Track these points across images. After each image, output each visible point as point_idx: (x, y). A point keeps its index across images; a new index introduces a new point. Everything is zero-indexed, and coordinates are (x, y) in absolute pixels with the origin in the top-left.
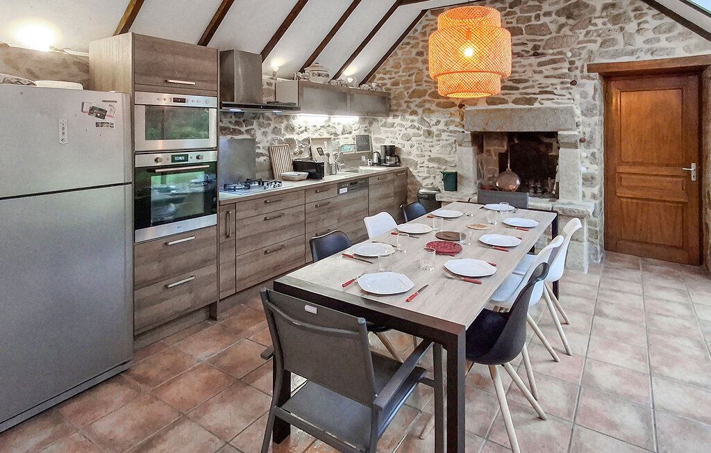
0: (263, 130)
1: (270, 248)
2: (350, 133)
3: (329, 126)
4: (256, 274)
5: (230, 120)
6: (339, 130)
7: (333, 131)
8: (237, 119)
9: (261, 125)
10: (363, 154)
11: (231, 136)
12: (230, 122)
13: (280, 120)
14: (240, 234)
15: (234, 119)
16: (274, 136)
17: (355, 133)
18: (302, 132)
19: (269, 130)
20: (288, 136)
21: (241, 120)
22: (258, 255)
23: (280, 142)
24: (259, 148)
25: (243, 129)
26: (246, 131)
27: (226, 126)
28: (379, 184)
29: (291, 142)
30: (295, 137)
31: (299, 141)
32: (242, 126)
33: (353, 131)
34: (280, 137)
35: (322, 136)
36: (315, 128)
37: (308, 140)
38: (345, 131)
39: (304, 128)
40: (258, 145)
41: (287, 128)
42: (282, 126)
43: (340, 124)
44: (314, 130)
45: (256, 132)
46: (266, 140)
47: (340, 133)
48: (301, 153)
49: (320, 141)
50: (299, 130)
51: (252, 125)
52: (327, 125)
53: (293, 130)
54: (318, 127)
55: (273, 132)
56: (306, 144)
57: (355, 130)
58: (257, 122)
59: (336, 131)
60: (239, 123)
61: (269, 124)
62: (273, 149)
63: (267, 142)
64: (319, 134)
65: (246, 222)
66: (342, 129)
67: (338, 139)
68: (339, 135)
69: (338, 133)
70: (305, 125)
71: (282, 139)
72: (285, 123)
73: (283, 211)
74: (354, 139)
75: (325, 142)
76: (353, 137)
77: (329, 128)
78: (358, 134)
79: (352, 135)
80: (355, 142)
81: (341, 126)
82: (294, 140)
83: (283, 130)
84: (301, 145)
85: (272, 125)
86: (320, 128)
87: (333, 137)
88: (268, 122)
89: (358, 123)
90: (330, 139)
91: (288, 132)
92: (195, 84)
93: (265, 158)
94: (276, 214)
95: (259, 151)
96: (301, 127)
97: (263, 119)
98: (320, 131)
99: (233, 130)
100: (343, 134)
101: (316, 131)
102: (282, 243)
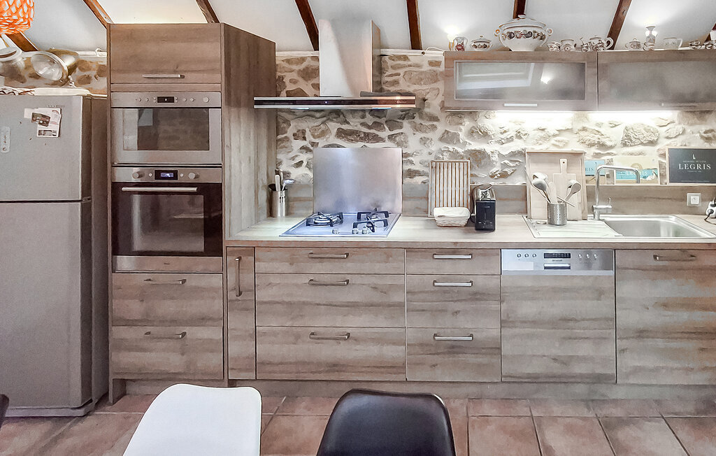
0: (420, 135)
1: (322, 330)
2: (652, 143)
3: (584, 129)
4: (296, 363)
5: (362, 121)
6: (614, 137)
7: (595, 138)
8: (377, 120)
9: (417, 128)
10: (693, 190)
11: (363, 144)
12: (363, 124)
13: (456, 119)
14: (262, 295)
15: (370, 120)
16: (443, 146)
17: (664, 145)
18: (510, 140)
19: (435, 135)
20: (475, 145)
21: (383, 120)
22: (297, 337)
23: (455, 154)
24: (412, 163)
25: (385, 133)
26: (390, 137)
27: (356, 128)
28: (657, 269)
29: (478, 158)
30: (488, 148)
31: (500, 155)
32: (383, 129)
33: (660, 141)
34: (456, 148)
35: (562, 147)
36: (542, 134)
37: (522, 154)
38: (631, 140)
39: (513, 134)
40: (410, 158)
41: (471, 133)
42: (461, 130)
43: (616, 125)
44: (541, 137)
45: (409, 139)
46: (426, 151)
47: (615, 143)
48: (504, 175)
49: (551, 157)
50: (502, 136)
51: (401, 128)
52: (580, 127)
53: (485, 135)
54: (552, 131)
55: (441, 139)
56: (517, 161)
57: (668, 138)
58: (409, 123)
59: (603, 140)
60: (377, 125)
61: (434, 127)
62: (436, 165)
63: (430, 154)
64: (554, 145)
65: (273, 279)
66: (622, 135)
67: (609, 154)
68: (611, 147)
69: (609, 143)
70: (517, 127)
71: (460, 150)
72: (467, 124)
73: (348, 277)
74: (663, 155)
75: (562, 160)
76: (662, 152)
77: (582, 133)
78: (678, 146)
79: (657, 147)
80: (666, 161)
81: (620, 129)
82: (490, 153)
83: (462, 136)
84: (506, 161)
85: (441, 127)
86: (557, 133)
87: (594, 150)
88: (431, 123)
89: (677, 122)
90: (578, 155)
91: (474, 140)
92: (182, 77)
93: (424, 178)
94: (334, 279)
95: (413, 167)
96: (505, 132)
97: (421, 117)
98: (558, 138)
99: (367, 135)
100: (625, 145)
101: (547, 138)
102: (349, 331)
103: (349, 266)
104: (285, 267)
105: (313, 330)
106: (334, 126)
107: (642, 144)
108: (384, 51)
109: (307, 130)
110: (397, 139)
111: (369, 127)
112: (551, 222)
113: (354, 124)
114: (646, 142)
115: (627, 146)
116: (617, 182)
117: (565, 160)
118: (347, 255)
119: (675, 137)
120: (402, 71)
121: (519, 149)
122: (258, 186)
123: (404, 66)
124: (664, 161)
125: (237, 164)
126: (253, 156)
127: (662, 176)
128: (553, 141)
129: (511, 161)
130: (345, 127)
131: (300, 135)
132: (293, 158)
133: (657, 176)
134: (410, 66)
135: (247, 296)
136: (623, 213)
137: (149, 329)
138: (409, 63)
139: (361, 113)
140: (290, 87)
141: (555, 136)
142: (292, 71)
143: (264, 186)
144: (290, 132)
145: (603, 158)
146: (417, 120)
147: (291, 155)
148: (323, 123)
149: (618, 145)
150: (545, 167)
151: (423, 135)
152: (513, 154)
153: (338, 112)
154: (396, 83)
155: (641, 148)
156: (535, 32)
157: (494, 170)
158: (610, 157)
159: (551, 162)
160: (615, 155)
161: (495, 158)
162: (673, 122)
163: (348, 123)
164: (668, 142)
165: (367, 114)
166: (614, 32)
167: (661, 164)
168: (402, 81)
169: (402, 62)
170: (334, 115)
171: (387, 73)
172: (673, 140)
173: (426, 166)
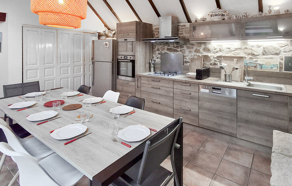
1: (154, 100)
2: (277, 54)
3: (246, 48)
5: (173, 45)
6: (259, 51)
7: (250, 52)
8: (177, 45)
9: (188, 48)
11: (173, 52)
12: (173, 47)
13: (199, 45)
15: (175, 45)
16: (195, 53)
17: (283, 55)
18: (217, 52)
19: (193, 50)
20: (205, 54)
21: (179, 45)
22: (149, 101)
23: (199, 56)
24: (186, 59)
25: (179, 49)
26: (180, 51)
27: (172, 48)
29: (206, 58)
30: (209, 55)
32: (179, 48)
33: (280, 53)
34: (199, 54)
35: (236, 55)
36: (229, 50)
37: (220, 57)
38: (266, 53)
39: (218, 50)
40: (186, 57)
41: (204, 49)
42: (201, 48)
43: (260, 47)
44: (229, 51)
45: (186, 51)
46: (190, 55)
47: (259, 54)
48: (215, 64)
49: (231, 58)
50: (215, 51)
51: (184, 48)
52: (244, 47)
53: (209, 50)
54: (233, 49)
55: (195, 51)
56: (219, 59)
57: (285, 52)
58: (186, 46)
59: (253, 52)
60: (177, 47)
61: (193, 48)
62: (192, 60)
63: (191, 56)
64: (233, 54)
65: (145, 85)
66: (262, 51)
67: (256, 58)
68: (257, 55)
69: (256, 54)
70: (220, 48)
71: (201, 55)
72: (203, 46)
73: (160, 87)
74: (282, 59)
75: (235, 59)
76: (281, 58)
77: (245, 50)
78: (290, 56)
79: (280, 56)
80: (283, 62)
81: (262, 48)
82: (210, 57)
83: (201, 50)
84: (216, 59)
85: (195, 48)
86: (235, 49)
87: (250, 56)
88: (192, 46)
89: (290, 45)
90: (241, 58)
91: (205, 52)
92: (128, 34)
93: (190, 64)
94: (157, 87)
95: (186, 60)
96: (215, 49)
97: (189, 44)
98: (234, 52)
99: (174, 50)
100: (264, 55)
101: (231, 51)
102: (160, 102)
103: (160, 84)
104: (147, 82)
105: (152, 100)
106: (166, 47)
107: (272, 54)
108: (180, 24)
109: (160, 48)
110: (182, 51)
111: (175, 47)
112: (226, 81)
113: (171, 47)
114: (274, 53)
115: (265, 55)
116: (259, 69)
117: (236, 60)
118: (160, 81)
119: (289, 52)
120: (184, 30)
121: (220, 55)
122: (146, 63)
123: (185, 28)
124: (282, 62)
125: (139, 56)
126: (144, 55)
127: (281, 68)
128: (233, 53)
129: (217, 59)
130: (169, 47)
131: (158, 50)
132: (156, 56)
133: (278, 68)
134: (186, 28)
135: (139, 88)
136: (261, 82)
137: (122, 93)
138: (186, 27)
139: (173, 43)
140: (156, 36)
141: (234, 51)
142: (156, 32)
143: (148, 63)
144: (156, 49)
145: (253, 59)
146: (188, 45)
147: (156, 55)
148: (164, 46)
149: (261, 55)
150: (228, 62)
151: (189, 50)
152: (218, 57)
153: (167, 43)
154: (182, 34)
155: (271, 56)
156: (219, 14)
157: (212, 62)
158: (256, 59)
159: (231, 60)
160: (259, 58)
161: (212, 58)
162: (288, 45)
163: (170, 46)
164: (285, 54)
165: (175, 43)
166: (261, 9)
167: (280, 63)
168: (184, 33)
169: (184, 27)
170: (166, 44)
171: (180, 31)
172: (288, 53)
173: (190, 60)
